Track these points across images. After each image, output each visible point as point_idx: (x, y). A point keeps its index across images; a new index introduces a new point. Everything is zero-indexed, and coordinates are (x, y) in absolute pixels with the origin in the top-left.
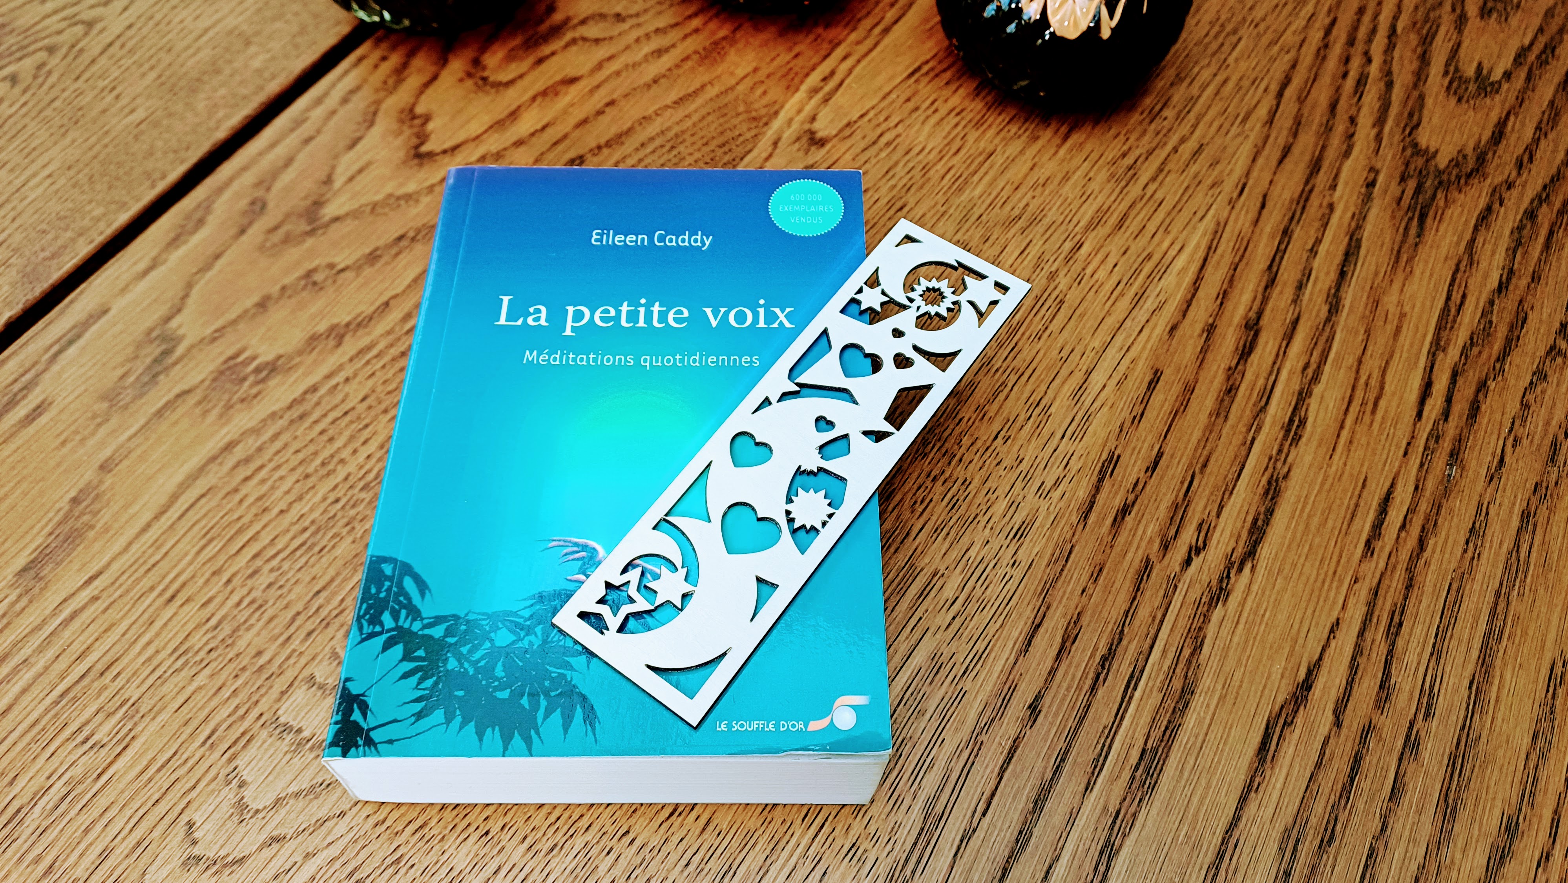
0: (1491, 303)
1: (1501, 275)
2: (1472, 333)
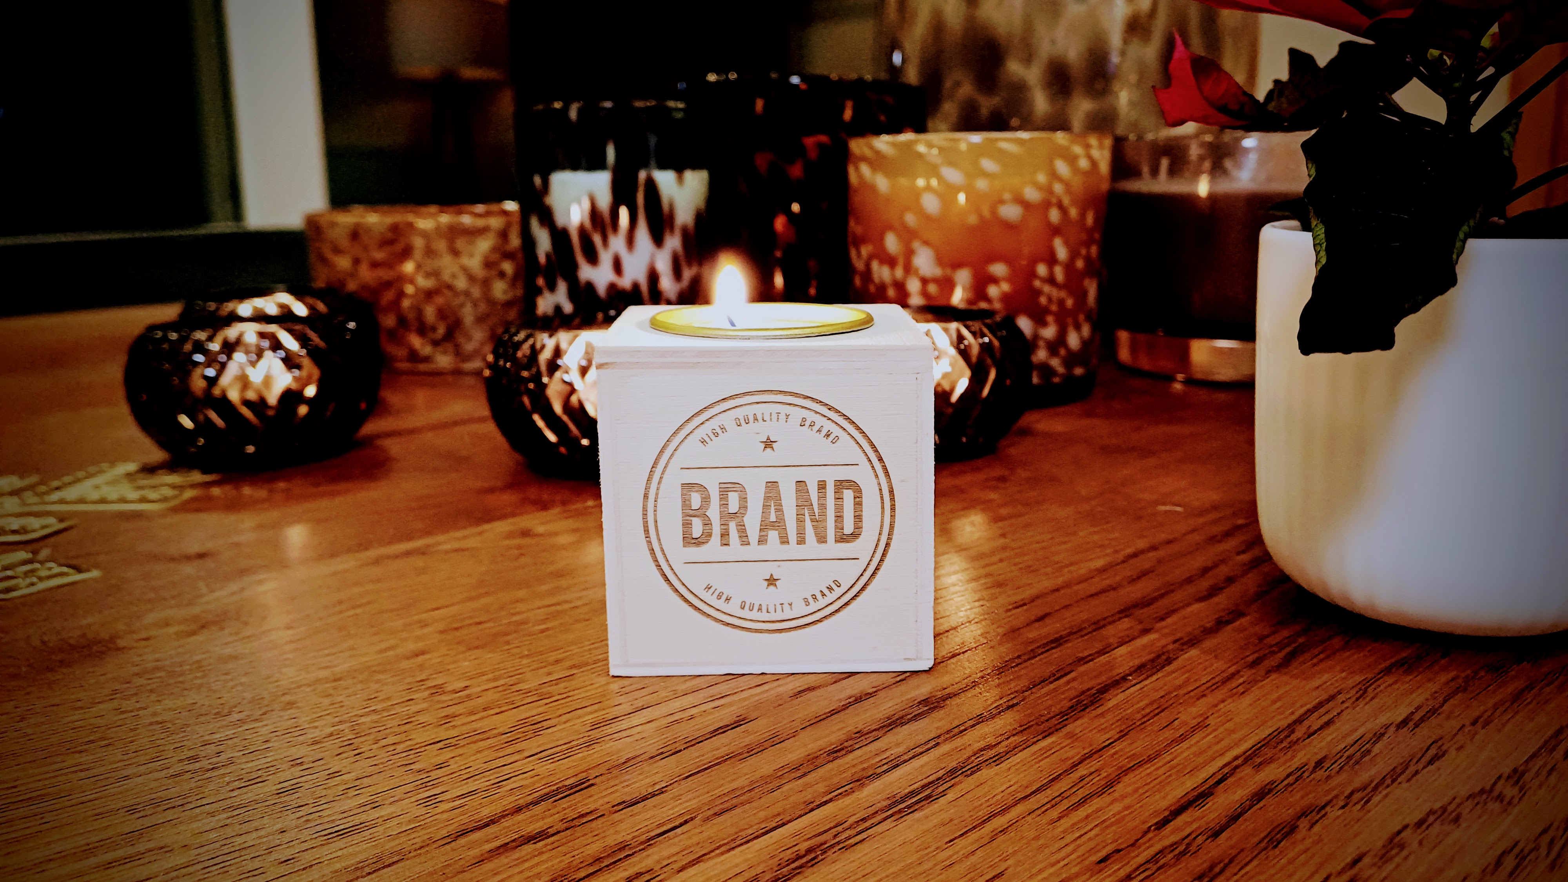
0: (1378, 736)
1: (1412, 713)
2: (1325, 757)
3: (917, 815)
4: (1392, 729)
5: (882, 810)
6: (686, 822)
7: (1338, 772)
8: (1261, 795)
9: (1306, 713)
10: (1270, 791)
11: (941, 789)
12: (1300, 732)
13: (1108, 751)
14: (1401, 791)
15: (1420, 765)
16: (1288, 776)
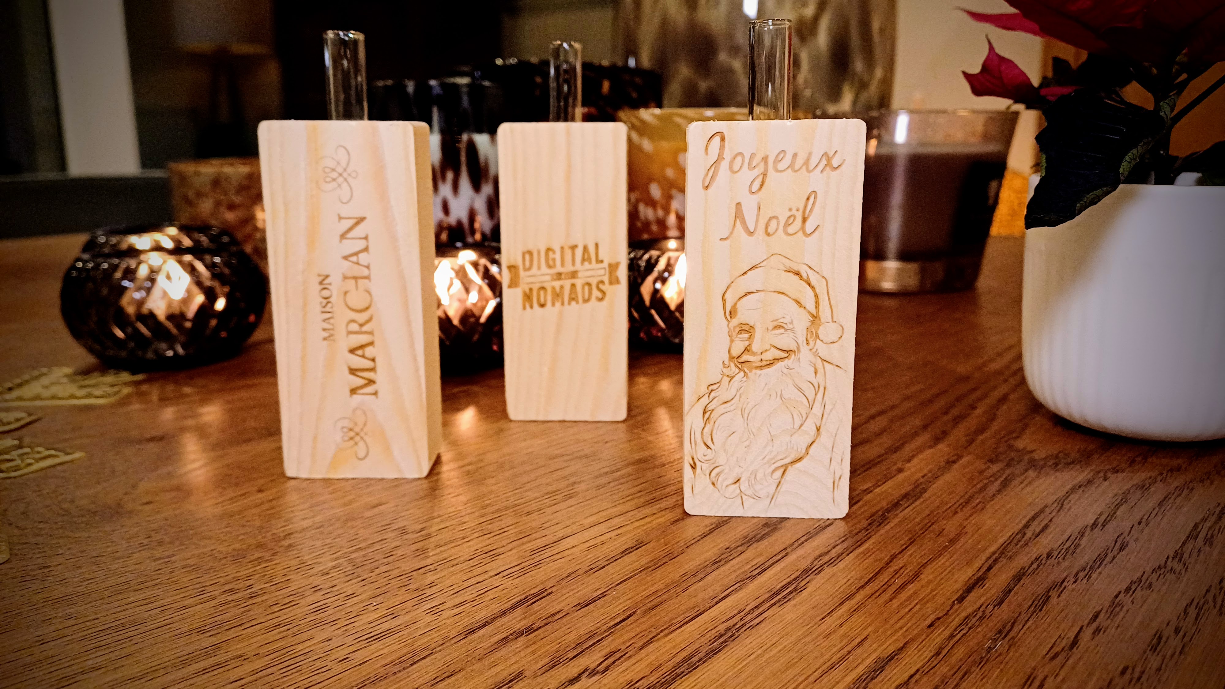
0: (1082, 534)
1: (1098, 518)
2: (1052, 549)
3: (793, 602)
4: (1089, 529)
5: (767, 600)
6: (630, 616)
7: (1064, 559)
8: (1019, 577)
9: (1028, 522)
10: (1024, 574)
11: (802, 584)
12: (1029, 533)
13: (906, 553)
14: (1107, 569)
15: (1115, 552)
16: (1032, 563)
